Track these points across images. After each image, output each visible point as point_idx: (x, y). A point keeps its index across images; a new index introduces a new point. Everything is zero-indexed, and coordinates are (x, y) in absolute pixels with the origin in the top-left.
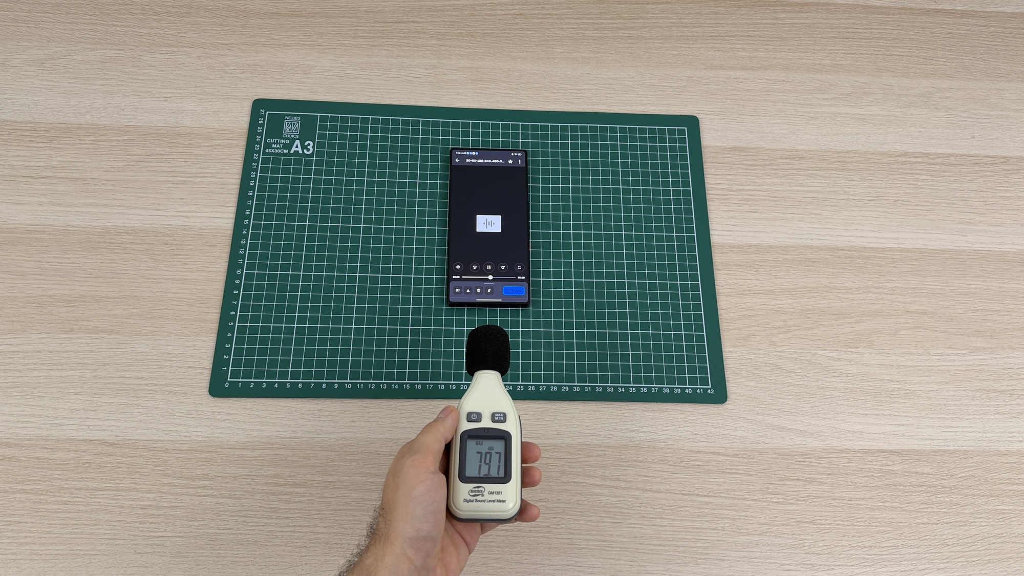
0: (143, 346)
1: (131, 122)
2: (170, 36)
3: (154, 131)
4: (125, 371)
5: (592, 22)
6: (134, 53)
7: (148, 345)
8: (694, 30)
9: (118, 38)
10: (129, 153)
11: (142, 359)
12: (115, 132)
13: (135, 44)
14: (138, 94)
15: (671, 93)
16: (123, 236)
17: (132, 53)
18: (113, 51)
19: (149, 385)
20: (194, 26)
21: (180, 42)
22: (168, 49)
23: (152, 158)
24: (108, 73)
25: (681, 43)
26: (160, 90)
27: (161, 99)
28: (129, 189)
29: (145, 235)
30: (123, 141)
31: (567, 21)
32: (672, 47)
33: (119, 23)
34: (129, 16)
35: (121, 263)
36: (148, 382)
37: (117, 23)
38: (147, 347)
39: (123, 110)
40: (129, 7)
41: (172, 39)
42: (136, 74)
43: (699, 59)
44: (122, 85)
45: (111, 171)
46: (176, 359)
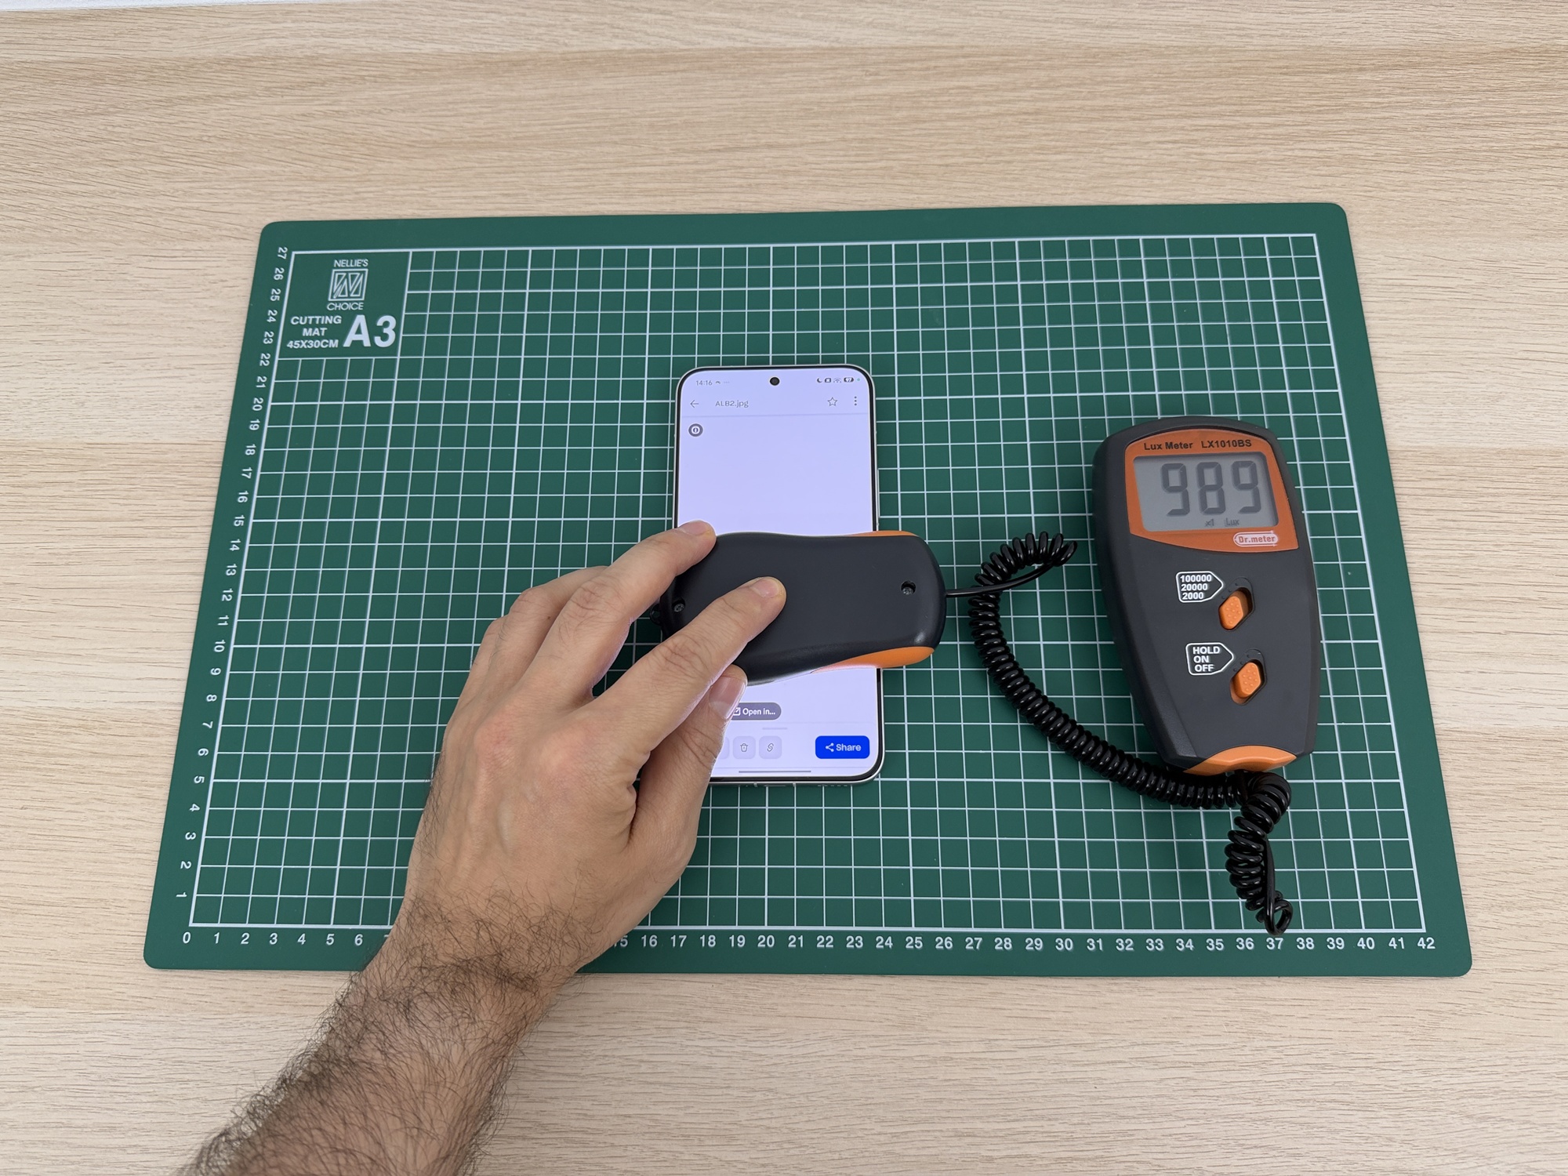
0: (116, 1040)
1: (100, 434)
2: (193, 213)
3: (151, 457)
4: (72, 1108)
5: (1220, 122)
6: (111, 260)
7: (127, 1037)
8: (1489, 133)
9: (75, 223)
10: (94, 514)
11: (114, 1075)
12: (63, 461)
13: (116, 237)
14: (119, 363)
15: (1447, 304)
16: (76, 737)
17: (106, 260)
18: (63, 257)
19: (130, 1151)
20: (250, 185)
21: (215, 228)
22: (189, 245)
23: (146, 528)
24: (53, 312)
25: (1457, 171)
26: (169, 350)
27: (170, 374)
28: (90, 609)
29: (125, 732)
30: (80, 485)
31: (1157, 123)
32: (1435, 182)
33: (83, 188)
34: (101, 169)
35: (70, 807)
36: (126, 1141)
37: (75, 188)
38: (127, 1041)
39: (83, 403)
40: (105, 145)
41: (198, 220)
42: (113, 311)
43: (1512, 210)
44: (82, 342)
45: (51, 564)
46: (197, 1078)
